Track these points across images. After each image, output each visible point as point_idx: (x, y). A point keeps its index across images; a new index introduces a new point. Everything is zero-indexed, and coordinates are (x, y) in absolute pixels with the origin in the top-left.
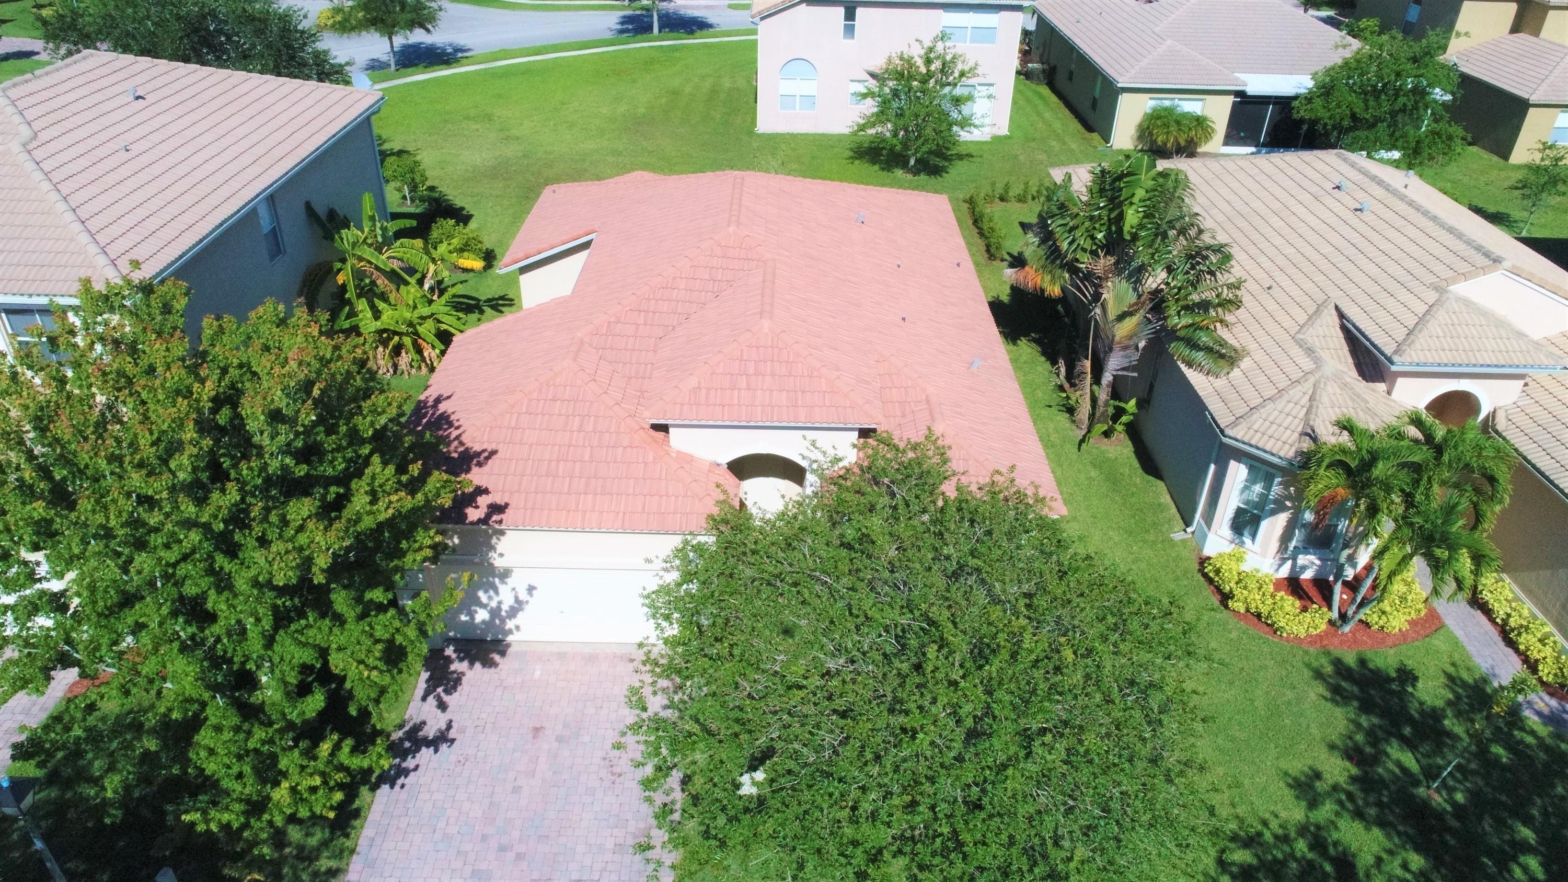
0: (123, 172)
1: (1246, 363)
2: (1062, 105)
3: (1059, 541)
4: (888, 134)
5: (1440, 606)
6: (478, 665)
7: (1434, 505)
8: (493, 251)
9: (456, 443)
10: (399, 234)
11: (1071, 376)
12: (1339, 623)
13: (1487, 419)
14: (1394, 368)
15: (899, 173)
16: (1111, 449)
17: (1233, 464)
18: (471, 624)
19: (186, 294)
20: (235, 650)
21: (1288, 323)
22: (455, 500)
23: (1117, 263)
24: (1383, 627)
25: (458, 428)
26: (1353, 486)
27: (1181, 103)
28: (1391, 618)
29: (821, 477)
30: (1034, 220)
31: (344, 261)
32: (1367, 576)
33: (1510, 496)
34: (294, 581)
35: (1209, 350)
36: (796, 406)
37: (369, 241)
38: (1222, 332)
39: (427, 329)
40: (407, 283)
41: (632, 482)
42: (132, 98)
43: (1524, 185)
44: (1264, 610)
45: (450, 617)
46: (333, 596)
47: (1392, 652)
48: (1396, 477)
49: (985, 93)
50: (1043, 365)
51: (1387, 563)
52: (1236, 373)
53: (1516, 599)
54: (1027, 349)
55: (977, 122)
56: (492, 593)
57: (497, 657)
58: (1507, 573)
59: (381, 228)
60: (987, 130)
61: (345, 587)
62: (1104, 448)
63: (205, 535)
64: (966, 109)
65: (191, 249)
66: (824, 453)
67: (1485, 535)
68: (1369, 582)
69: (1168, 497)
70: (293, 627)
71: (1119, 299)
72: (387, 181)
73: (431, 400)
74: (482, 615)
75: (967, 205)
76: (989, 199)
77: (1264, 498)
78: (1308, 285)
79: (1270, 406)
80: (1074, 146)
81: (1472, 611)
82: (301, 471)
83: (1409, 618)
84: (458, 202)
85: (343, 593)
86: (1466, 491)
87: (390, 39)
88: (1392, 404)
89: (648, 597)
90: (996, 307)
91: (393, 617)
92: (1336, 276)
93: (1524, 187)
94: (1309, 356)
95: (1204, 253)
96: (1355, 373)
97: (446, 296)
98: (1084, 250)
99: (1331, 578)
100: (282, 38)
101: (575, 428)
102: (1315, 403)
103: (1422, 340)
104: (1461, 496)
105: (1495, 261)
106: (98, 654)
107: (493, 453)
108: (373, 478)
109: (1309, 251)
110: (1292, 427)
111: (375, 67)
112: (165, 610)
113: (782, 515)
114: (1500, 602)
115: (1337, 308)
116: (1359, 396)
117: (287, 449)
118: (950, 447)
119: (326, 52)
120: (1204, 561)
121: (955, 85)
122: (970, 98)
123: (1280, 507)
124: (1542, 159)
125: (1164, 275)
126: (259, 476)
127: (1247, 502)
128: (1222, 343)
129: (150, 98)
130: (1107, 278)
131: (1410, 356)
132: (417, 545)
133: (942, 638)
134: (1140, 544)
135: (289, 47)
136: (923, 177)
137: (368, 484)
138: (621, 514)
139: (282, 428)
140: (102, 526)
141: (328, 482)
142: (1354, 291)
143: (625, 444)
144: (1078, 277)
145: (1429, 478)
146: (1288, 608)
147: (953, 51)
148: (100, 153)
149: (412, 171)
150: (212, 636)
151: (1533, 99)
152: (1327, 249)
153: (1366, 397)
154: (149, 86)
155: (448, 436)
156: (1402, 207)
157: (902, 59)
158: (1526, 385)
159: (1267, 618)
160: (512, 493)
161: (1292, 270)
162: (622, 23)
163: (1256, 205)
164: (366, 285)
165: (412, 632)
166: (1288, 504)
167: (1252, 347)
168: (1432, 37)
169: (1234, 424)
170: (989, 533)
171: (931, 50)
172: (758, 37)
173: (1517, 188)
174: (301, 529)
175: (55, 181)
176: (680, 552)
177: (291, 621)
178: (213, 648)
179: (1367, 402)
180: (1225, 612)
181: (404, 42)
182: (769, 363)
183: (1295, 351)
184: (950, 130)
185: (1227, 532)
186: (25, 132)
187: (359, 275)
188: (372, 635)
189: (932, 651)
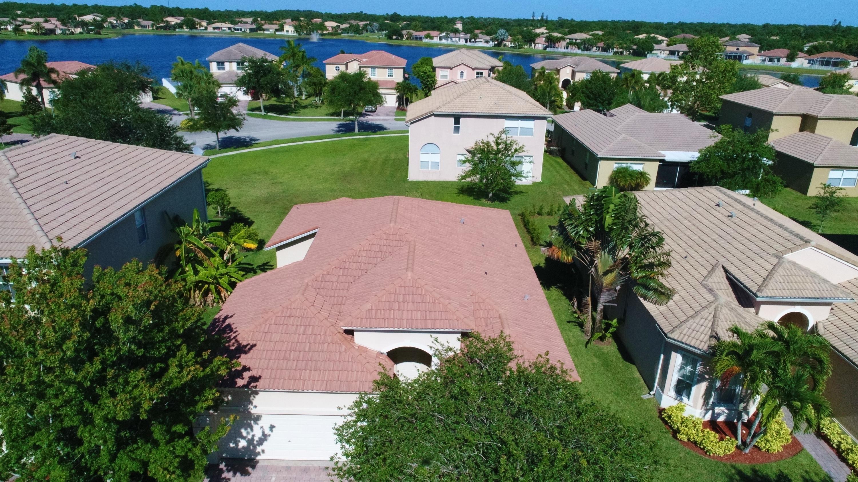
0: (63, 194)
1: (676, 297)
2: (569, 167)
3: (576, 395)
4: (477, 181)
5: (800, 436)
6: (238, 474)
7: (789, 376)
8: (264, 240)
9: (234, 341)
10: (213, 230)
11: (581, 307)
12: (742, 447)
13: (813, 328)
14: (758, 299)
15: (484, 201)
16: (605, 347)
17: (673, 354)
18: (236, 449)
19: (86, 255)
20: (92, 463)
21: (697, 276)
22: (229, 374)
23: (601, 244)
24: (768, 450)
25: (235, 332)
26: (742, 365)
27: (632, 165)
28: (772, 444)
29: (441, 359)
30: (556, 224)
31: (180, 243)
32: (755, 419)
33: (831, 370)
34: (128, 418)
35: (656, 290)
36: (426, 319)
37: (195, 233)
38: (661, 280)
39: (224, 281)
40: (213, 256)
41: (332, 363)
42: (73, 157)
43: (816, 206)
44: (698, 440)
45: (223, 443)
46: (153, 429)
47: (775, 465)
48: (766, 360)
49: (528, 160)
50: (564, 302)
51: (767, 410)
52: (671, 303)
53: (843, 433)
54: (555, 292)
55: (524, 175)
56: (249, 430)
57: (250, 469)
58: (836, 417)
59: (202, 226)
60: (530, 179)
61: (160, 423)
62: (600, 346)
63: (78, 389)
64: (518, 168)
65: (95, 234)
66: (442, 345)
67: (821, 393)
68: (757, 422)
69: (638, 374)
70: (128, 449)
71: (604, 263)
72: (209, 204)
73: (223, 317)
74: (243, 443)
75: (520, 217)
76: (532, 214)
77: (692, 373)
78: (706, 256)
79: (691, 321)
80: (576, 187)
81: (819, 440)
82: (140, 352)
83: (782, 445)
84: (247, 215)
85: (159, 427)
86: (806, 368)
87: (217, 134)
88: (759, 319)
89: (337, 430)
90: (538, 269)
91: (188, 442)
92: (722, 251)
93: (817, 207)
94: (711, 293)
95: (649, 237)
96: (737, 304)
97: (236, 263)
98: (583, 237)
99: (735, 421)
100: (159, 130)
101: (301, 332)
102: (716, 319)
103: (771, 284)
104: (804, 371)
105: (806, 242)
106: (10, 466)
107: (254, 346)
108: (181, 357)
109: (706, 238)
110: (705, 332)
111: (208, 148)
112: (52, 437)
113: (416, 381)
114: (834, 434)
115: (723, 267)
116: (740, 315)
117: (133, 340)
118: (513, 343)
119: (181, 138)
120: (661, 411)
121: (513, 156)
122: (520, 163)
123: (702, 379)
124: (825, 193)
125: (627, 250)
126: (115, 355)
127: (683, 376)
128: (662, 286)
129: (83, 158)
130: (597, 252)
131: (766, 292)
132: (204, 398)
133: (509, 452)
134: (624, 401)
135: (162, 135)
136: (497, 203)
137: (178, 361)
138: (325, 382)
139: (132, 327)
140: (20, 384)
141: (155, 360)
142: (732, 258)
143: (329, 341)
144: (581, 251)
145: (784, 362)
146: (712, 438)
147: (511, 139)
148: (52, 184)
149: (222, 199)
150: (79, 453)
151: (816, 163)
152: (715, 237)
153: (745, 316)
154: (83, 152)
155: (229, 337)
156: (753, 215)
157: (483, 142)
158: (832, 309)
159: (700, 445)
160: (263, 369)
161: (697, 248)
162: (339, 127)
163: (675, 214)
164: (192, 257)
165: (198, 451)
166: (707, 377)
167: (679, 288)
168: (760, 132)
169: (672, 331)
170: (536, 390)
171: (498, 138)
172: (409, 134)
173: (813, 208)
174: (136, 386)
175: (24, 198)
176: (358, 404)
177: (128, 445)
178: (79, 461)
179: (745, 318)
180: (676, 441)
181: (224, 136)
182: (411, 296)
183: (703, 291)
184: (510, 178)
185: (673, 393)
186: (12, 173)
187: (188, 251)
188: (174, 453)
189: (503, 460)
